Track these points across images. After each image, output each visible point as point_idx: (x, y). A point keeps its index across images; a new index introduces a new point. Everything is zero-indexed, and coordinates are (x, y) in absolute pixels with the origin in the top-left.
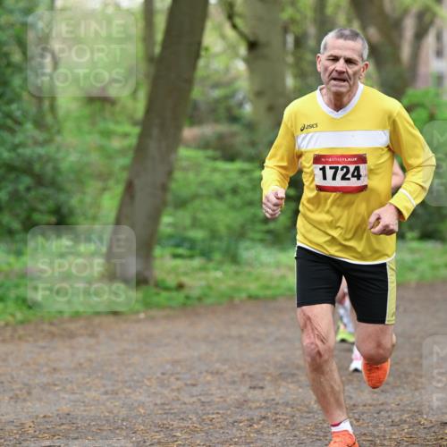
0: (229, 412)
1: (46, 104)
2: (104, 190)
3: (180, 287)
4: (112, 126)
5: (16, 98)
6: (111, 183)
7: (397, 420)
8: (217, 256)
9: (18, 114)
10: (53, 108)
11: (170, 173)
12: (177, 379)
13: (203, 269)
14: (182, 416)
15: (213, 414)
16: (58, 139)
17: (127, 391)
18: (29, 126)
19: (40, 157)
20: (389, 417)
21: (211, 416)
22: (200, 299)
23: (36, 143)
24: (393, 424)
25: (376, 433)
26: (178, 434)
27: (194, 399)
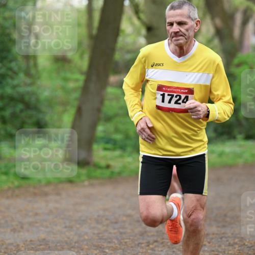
0: (136, 238)
1: (32, 63)
2: (65, 111)
3: (108, 167)
4: (69, 75)
5: (14, 59)
6: (68, 108)
7: (232, 242)
8: (129, 149)
9: (16, 68)
10: (36, 65)
11: (102, 102)
12: (107, 219)
13: (121, 156)
14: (109, 240)
15: (127, 239)
16: (39, 83)
17: (78, 226)
18: (22, 75)
19: (28, 93)
20: (227, 241)
21: (126, 240)
22: (119, 173)
23: (26, 85)
24: (230, 245)
25: (220, 250)
26: (107, 251)
27: (116, 231)
